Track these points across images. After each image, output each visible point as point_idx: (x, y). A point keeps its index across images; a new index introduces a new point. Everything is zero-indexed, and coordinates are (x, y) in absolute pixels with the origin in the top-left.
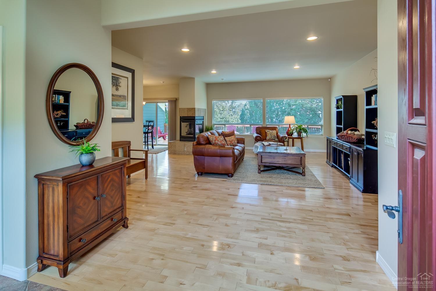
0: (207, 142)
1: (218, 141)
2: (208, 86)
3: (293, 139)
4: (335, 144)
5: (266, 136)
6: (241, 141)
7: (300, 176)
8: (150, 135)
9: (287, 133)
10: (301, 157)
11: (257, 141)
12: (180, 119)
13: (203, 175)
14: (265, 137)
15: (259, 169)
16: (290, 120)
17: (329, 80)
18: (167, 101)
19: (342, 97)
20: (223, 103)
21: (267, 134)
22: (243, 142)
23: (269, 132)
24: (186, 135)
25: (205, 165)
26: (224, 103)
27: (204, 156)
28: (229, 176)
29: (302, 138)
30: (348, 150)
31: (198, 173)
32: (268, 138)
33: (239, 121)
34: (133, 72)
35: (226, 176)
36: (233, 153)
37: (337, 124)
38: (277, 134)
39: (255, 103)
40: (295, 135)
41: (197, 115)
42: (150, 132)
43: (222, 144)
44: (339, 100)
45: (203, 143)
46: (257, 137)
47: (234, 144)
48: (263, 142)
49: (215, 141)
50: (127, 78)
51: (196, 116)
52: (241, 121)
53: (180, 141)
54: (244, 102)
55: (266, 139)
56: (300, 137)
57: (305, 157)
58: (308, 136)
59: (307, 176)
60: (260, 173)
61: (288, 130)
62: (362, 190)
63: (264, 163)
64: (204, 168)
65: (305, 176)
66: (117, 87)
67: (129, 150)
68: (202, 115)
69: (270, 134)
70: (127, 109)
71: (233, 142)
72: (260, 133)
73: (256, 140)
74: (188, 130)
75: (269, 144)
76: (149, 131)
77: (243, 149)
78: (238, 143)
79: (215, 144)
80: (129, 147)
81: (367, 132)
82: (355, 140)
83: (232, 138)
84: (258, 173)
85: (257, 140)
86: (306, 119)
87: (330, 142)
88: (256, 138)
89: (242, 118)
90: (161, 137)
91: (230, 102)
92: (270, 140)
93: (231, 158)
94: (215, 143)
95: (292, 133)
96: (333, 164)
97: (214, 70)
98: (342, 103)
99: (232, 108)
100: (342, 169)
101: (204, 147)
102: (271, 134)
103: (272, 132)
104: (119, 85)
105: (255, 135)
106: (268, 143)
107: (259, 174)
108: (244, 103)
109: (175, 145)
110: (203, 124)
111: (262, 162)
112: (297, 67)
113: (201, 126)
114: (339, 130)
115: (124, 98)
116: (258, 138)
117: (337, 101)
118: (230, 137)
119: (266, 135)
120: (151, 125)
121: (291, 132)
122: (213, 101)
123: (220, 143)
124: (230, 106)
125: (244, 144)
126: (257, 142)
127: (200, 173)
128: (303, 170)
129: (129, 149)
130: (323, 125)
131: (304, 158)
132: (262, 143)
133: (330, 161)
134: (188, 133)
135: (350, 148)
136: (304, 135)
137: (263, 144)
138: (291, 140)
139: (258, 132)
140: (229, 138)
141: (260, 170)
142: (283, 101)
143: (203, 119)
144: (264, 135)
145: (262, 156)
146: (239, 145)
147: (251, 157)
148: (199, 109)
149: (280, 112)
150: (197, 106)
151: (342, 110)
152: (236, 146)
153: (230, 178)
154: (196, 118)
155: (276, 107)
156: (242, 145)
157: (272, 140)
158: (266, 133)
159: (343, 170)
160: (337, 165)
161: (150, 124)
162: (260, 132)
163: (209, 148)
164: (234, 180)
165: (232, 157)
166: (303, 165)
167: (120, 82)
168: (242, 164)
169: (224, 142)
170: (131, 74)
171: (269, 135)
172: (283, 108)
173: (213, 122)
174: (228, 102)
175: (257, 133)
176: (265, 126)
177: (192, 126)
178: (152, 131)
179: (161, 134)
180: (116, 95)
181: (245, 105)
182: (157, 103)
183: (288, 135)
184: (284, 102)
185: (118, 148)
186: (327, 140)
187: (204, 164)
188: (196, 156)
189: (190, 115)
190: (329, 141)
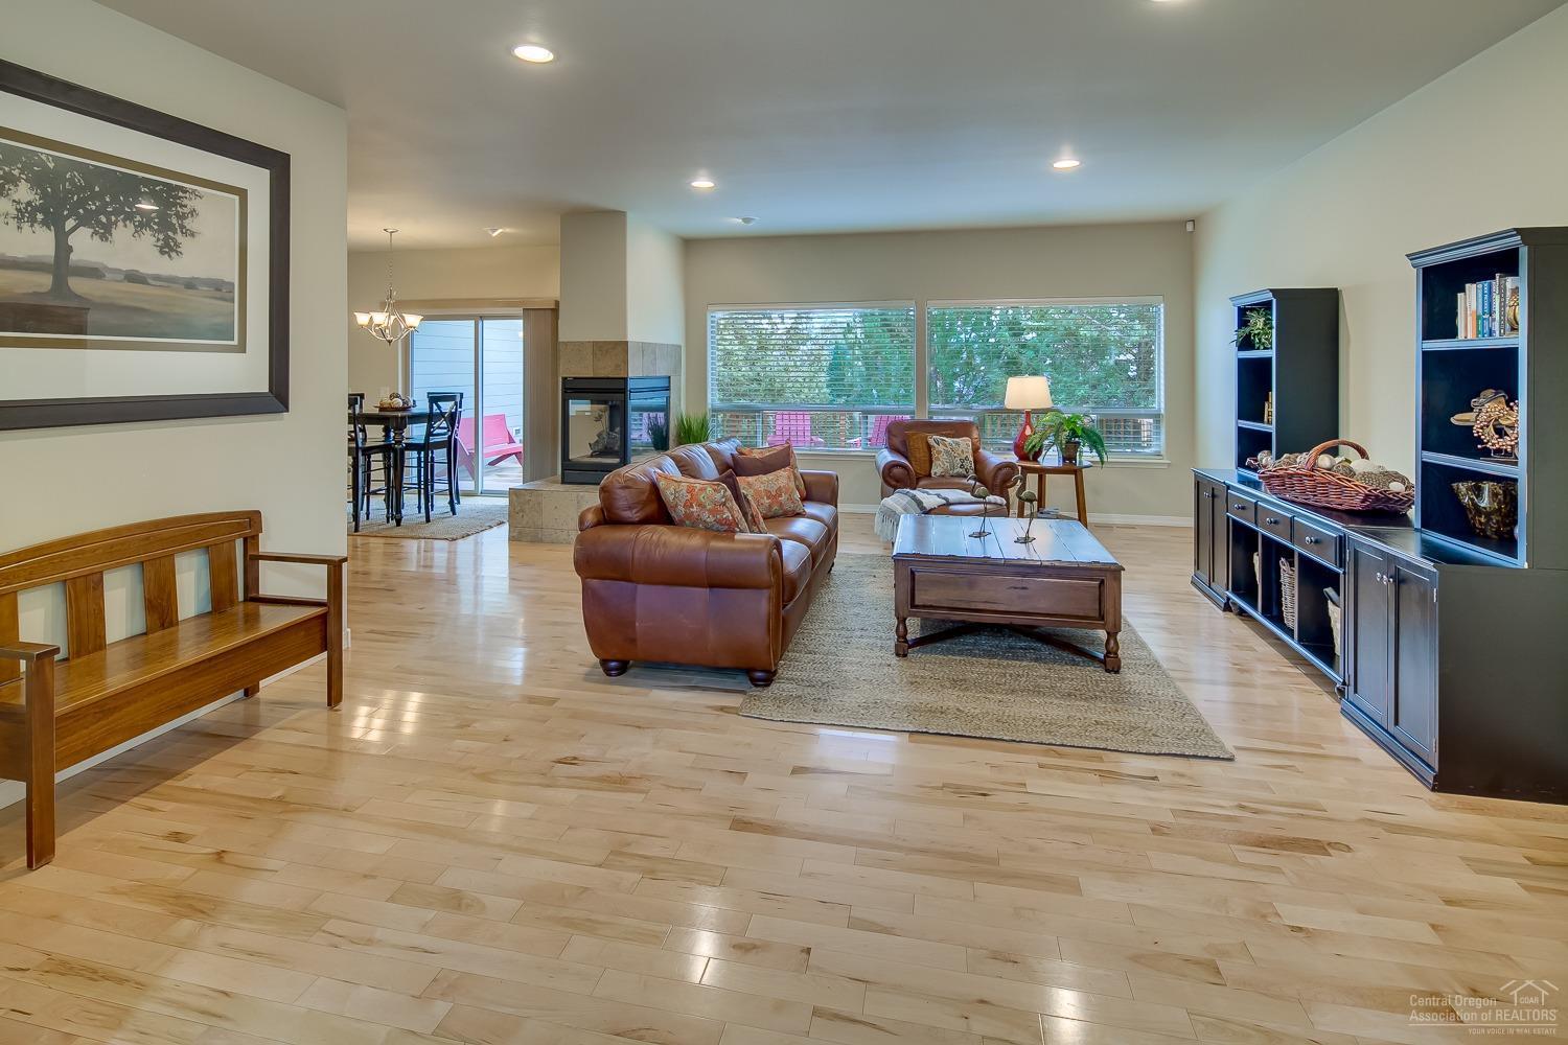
0: (652, 508)
1: (700, 505)
2: (691, 247)
3: (1042, 473)
4: (1243, 508)
5: (931, 462)
6: (821, 490)
7: (1095, 673)
8: (440, 455)
9: (1019, 449)
10: (1102, 582)
11: (891, 486)
12: (565, 390)
13: (631, 671)
14: (928, 465)
15: (902, 636)
16: (1027, 391)
17: (1189, 227)
18: (520, 311)
19: (1269, 296)
20: (763, 321)
21: (934, 452)
22: (828, 495)
23: (943, 446)
24: (592, 456)
25: (637, 624)
26: (767, 321)
27: (630, 581)
28: (755, 682)
29: (1081, 469)
30: (1332, 551)
31: (604, 662)
32: (936, 470)
33: (825, 390)
34: (277, 164)
35: (743, 682)
36: (776, 564)
37: (1242, 414)
38: (976, 450)
39: (885, 320)
40: (1051, 458)
41: (636, 369)
42: (439, 445)
43: (718, 522)
44: (1251, 310)
45: (628, 514)
46: (891, 466)
47: (789, 506)
48: (917, 493)
49: (688, 505)
50: (242, 194)
51: (630, 375)
52: (828, 391)
53: (563, 482)
54: (844, 316)
55: (930, 475)
56: (1070, 466)
57: (1118, 579)
58: (1105, 460)
59: (1128, 674)
60: (905, 656)
61: (1023, 437)
62: (1430, 776)
63: (924, 607)
64: (633, 641)
65: (1117, 672)
66: (167, 238)
67: (253, 559)
68: (664, 374)
69: (947, 452)
70: (241, 348)
71: (783, 498)
72: (902, 449)
73: (888, 479)
74: (599, 435)
75: (944, 502)
76: (433, 440)
77: (829, 530)
78: (807, 498)
79: (690, 524)
80: (251, 541)
81: (1427, 469)
82: (1356, 503)
83: (782, 478)
84: (898, 655)
85: (894, 479)
86: (1080, 384)
87: (1213, 496)
88: (887, 471)
89: (836, 380)
90: (511, 455)
91: (790, 315)
92: (946, 481)
93: (766, 593)
94: (688, 516)
95: (1037, 450)
96: (1228, 599)
97: (702, 172)
98: (1268, 322)
99: (795, 336)
100: (1290, 632)
101: (633, 535)
102: (950, 452)
103: (958, 444)
104: (182, 227)
105: (886, 457)
106: (938, 496)
107: (902, 662)
108: (844, 320)
109: (539, 503)
110: (666, 409)
111: (917, 603)
112: (1066, 163)
113: (661, 415)
114: (1250, 445)
115: (218, 294)
116: (897, 471)
117: (1243, 313)
118: (770, 476)
119: (931, 455)
120: (442, 414)
121: (1034, 446)
122: (709, 315)
123: (711, 519)
124: (788, 333)
125: (832, 500)
126: (895, 488)
127: (613, 664)
128: (1108, 641)
129: (250, 553)
130: (1162, 412)
131: (1115, 584)
132: (914, 498)
133: (1212, 578)
134: (600, 447)
135: (1342, 542)
136: (1087, 455)
137: (919, 503)
138: (1032, 479)
139: (897, 442)
140: (764, 478)
141: (906, 641)
142: (991, 313)
143: (668, 389)
144: (921, 454)
145: (912, 573)
146: (812, 509)
147: (864, 557)
148: (644, 347)
149: (981, 354)
150: (634, 335)
151: (1272, 353)
152: (799, 515)
153: (756, 691)
154: (631, 385)
155: (963, 336)
156: (829, 508)
157: (957, 480)
158: (929, 447)
159: (1292, 637)
160: (1255, 607)
161: (435, 407)
162: (904, 443)
163: (657, 545)
164: (781, 701)
165: (768, 587)
166: (1110, 618)
167: (186, 210)
168: (826, 596)
169: (730, 510)
170: (264, 175)
171: (943, 457)
172: (992, 340)
173: (709, 401)
174: (782, 318)
175: (893, 449)
176: (925, 417)
177: (618, 420)
178: (450, 437)
179: (512, 446)
180: (157, 278)
181: (849, 329)
182: (482, 318)
183: (1023, 457)
184: (993, 318)
185: (172, 556)
186: (1198, 484)
187: (633, 624)
188: (595, 582)
189: (606, 370)
190: (1207, 493)
